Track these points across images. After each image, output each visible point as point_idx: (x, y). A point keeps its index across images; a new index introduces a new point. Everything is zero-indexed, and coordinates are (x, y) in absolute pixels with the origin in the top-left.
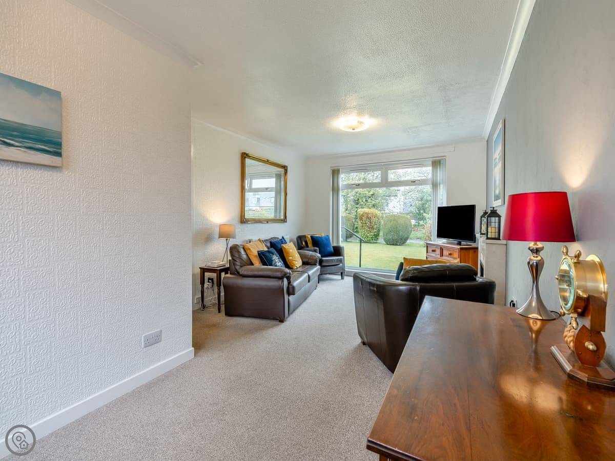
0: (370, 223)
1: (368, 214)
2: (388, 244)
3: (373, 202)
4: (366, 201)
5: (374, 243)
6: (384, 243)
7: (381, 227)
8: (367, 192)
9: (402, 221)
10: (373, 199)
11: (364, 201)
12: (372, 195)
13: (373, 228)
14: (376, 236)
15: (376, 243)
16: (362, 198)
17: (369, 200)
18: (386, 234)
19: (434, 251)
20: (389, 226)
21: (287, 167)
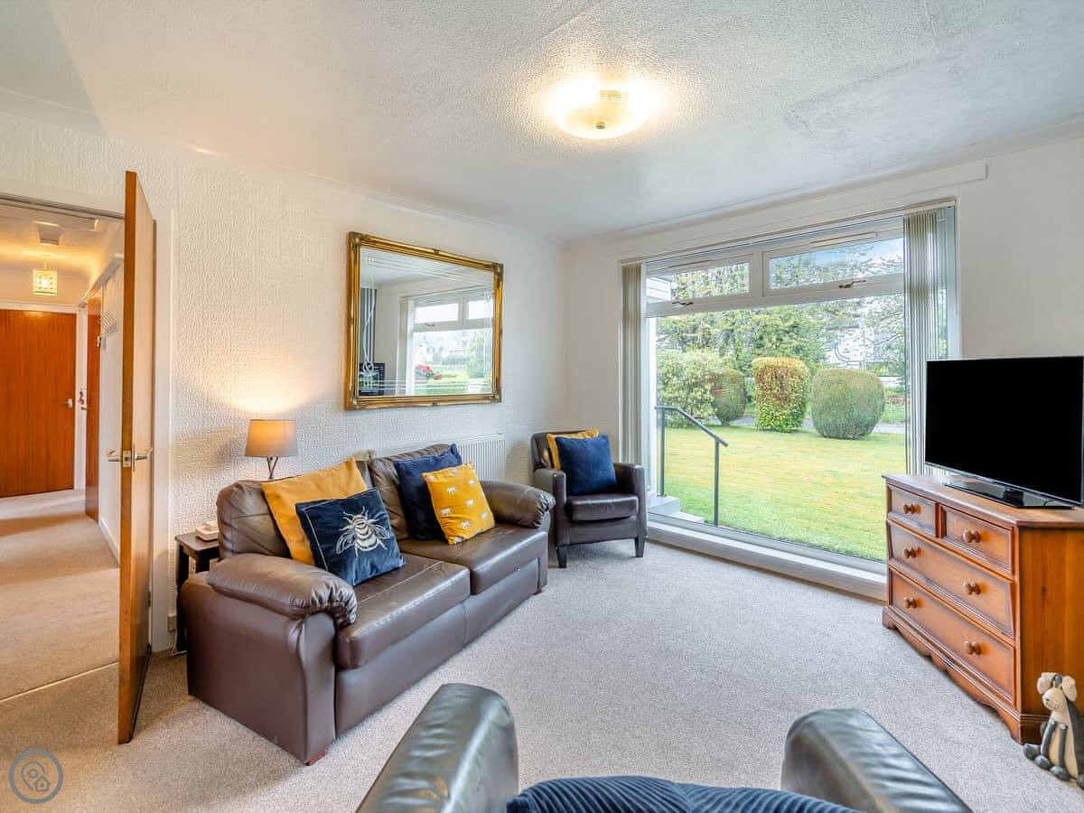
0: (782, 387)
1: (775, 368)
2: (825, 437)
3: (795, 343)
4: (780, 340)
5: (791, 432)
6: (814, 430)
7: (810, 396)
8: (779, 322)
9: (858, 385)
10: (795, 336)
11: (774, 339)
12: (793, 327)
13: (787, 399)
14: (797, 417)
15: (797, 431)
16: (769, 334)
17: (786, 339)
18: (818, 414)
19: (911, 510)
20: (828, 396)
21: (501, 266)
